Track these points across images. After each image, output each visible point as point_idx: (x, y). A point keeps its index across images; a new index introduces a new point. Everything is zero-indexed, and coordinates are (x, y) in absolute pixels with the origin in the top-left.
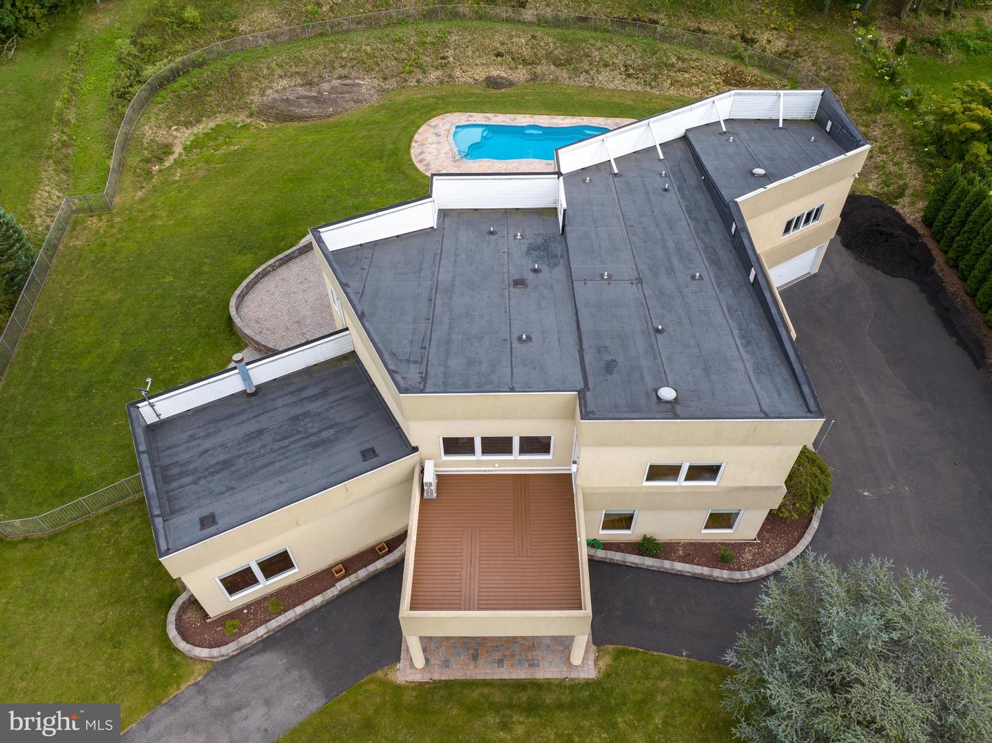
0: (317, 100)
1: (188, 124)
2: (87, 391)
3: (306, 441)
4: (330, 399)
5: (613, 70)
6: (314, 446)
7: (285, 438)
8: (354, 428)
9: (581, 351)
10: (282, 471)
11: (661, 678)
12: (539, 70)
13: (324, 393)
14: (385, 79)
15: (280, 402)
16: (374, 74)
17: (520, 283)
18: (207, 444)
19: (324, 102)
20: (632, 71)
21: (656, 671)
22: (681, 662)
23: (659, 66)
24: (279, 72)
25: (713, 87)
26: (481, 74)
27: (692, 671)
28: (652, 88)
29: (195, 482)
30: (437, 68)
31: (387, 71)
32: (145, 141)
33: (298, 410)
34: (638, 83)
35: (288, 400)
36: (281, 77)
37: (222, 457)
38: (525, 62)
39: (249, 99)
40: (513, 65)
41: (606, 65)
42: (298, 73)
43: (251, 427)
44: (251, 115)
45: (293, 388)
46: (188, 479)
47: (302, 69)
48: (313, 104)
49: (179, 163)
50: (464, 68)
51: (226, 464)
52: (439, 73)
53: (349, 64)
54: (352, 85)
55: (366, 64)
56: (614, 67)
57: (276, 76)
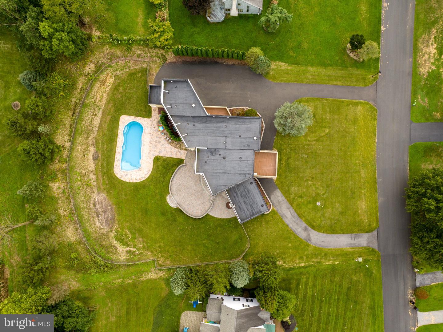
0: (105, 212)
1: (116, 249)
2: (218, 243)
3: (248, 194)
4: (237, 191)
5: (93, 120)
6: (248, 192)
7: (246, 197)
8: (245, 186)
9: (244, 150)
10: (254, 196)
11: (278, 142)
12: (90, 143)
13: (236, 193)
14: (93, 192)
15: (237, 200)
16: (92, 196)
17: (224, 158)
18: (246, 210)
19: (106, 210)
20: (95, 114)
21: (277, 142)
22: (276, 138)
23: (94, 105)
24: (93, 225)
25: (104, 90)
26: (91, 162)
27: (277, 137)
28: (101, 108)
29: (254, 210)
30: (89, 176)
31: (91, 192)
32: (127, 258)
33: (240, 196)
34: (99, 112)
35: (237, 198)
36: (95, 224)
37: (249, 207)
38: (88, 147)
39: (105, 232)
40: (88, 151)
41: (91, 121)
42: (93, 219)
43: (243, 204)
44: (112, 231)
45: (234, 198)
46: (254, 211)
47: (91, 218)
48: (107, 213)
49: (135, 247)
50: (89, 167)
51: (251, 206)
52: (91, 175)
53: (89, 204)
54: (98, 202)
55: (88, 198)
56: (92, 119)
57: (95, 226)
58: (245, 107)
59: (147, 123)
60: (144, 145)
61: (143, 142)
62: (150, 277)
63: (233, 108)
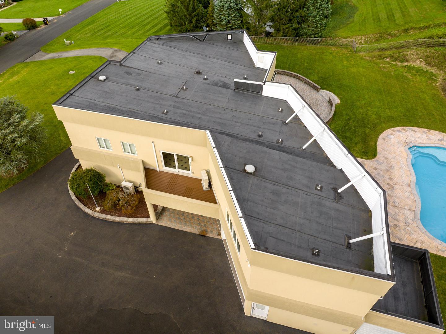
58: (96, 215)
59: (410, 234)
60: (409, 185)
61: (415, 192)
62: (363, 38)
63: (130, 220)
